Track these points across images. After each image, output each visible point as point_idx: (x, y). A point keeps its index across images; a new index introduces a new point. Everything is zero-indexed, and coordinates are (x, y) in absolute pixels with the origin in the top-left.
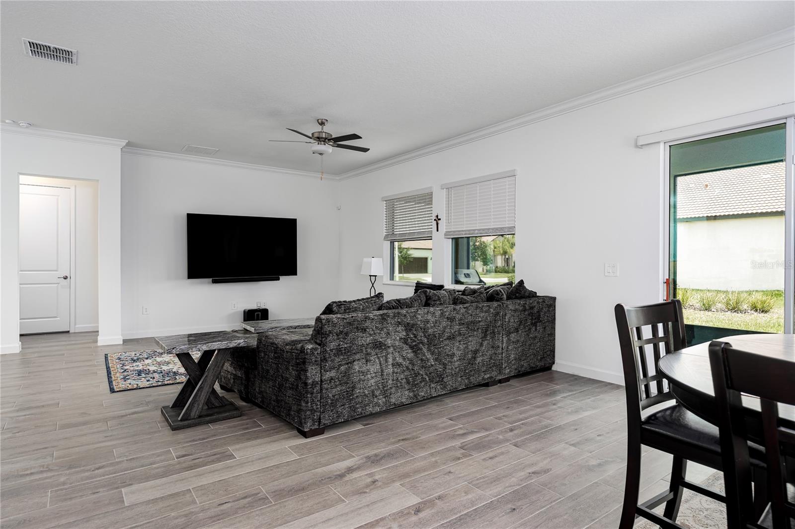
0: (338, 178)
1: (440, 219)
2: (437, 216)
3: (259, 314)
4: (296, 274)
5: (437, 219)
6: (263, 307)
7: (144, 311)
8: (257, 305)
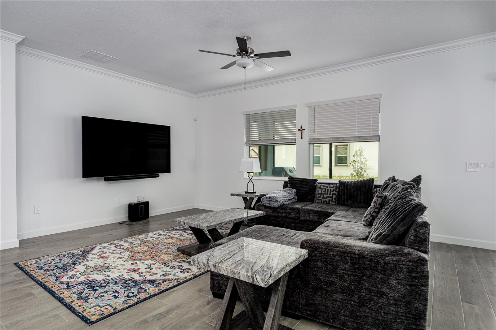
0: (195, 96)
1: (304, 130)
2: (301, 127)
3: (142, 206)
4: (170, 172)
5: (302, 130)
6: (146, 200)
7: (36, 209)
8: (138, 198)
